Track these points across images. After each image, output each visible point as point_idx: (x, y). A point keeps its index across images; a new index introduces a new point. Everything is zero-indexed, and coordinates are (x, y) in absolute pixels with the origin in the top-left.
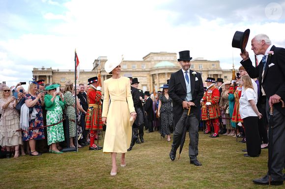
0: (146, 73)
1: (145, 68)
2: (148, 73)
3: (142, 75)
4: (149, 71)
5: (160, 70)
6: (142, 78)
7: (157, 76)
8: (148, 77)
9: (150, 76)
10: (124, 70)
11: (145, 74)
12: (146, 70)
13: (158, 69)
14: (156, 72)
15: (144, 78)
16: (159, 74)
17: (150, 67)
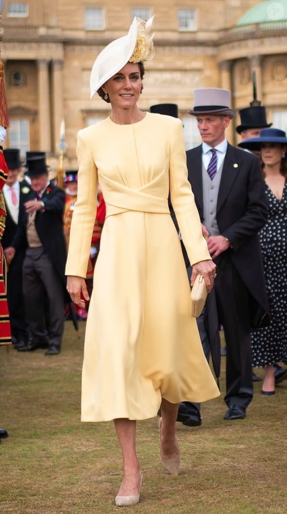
0: (199, 50)
1: (192, 27)
2: (210, 51)
3: (180, 64)
4: (216, 44)
5: (267, 41)
6: (177, 76)
7: (256, 70)
8: (210, 72)
9: (220, 66)
10: (91, 36)
11: (196, 59)
12: (202, 36)
13: (258, 33)
14: (252, 49)
15: (188, 78)
16: (264, 59)
17: (219, 23)
